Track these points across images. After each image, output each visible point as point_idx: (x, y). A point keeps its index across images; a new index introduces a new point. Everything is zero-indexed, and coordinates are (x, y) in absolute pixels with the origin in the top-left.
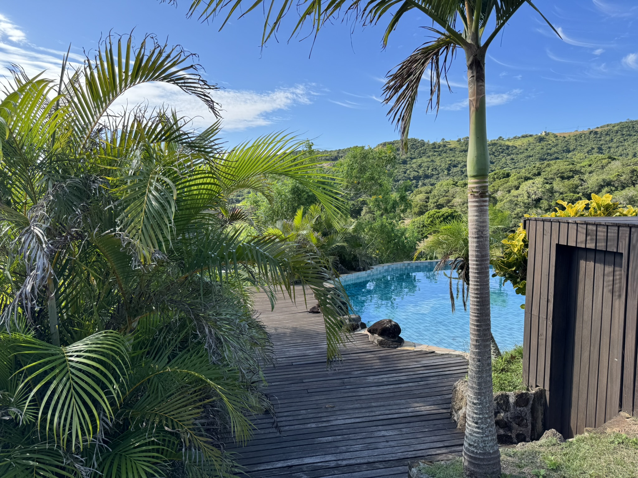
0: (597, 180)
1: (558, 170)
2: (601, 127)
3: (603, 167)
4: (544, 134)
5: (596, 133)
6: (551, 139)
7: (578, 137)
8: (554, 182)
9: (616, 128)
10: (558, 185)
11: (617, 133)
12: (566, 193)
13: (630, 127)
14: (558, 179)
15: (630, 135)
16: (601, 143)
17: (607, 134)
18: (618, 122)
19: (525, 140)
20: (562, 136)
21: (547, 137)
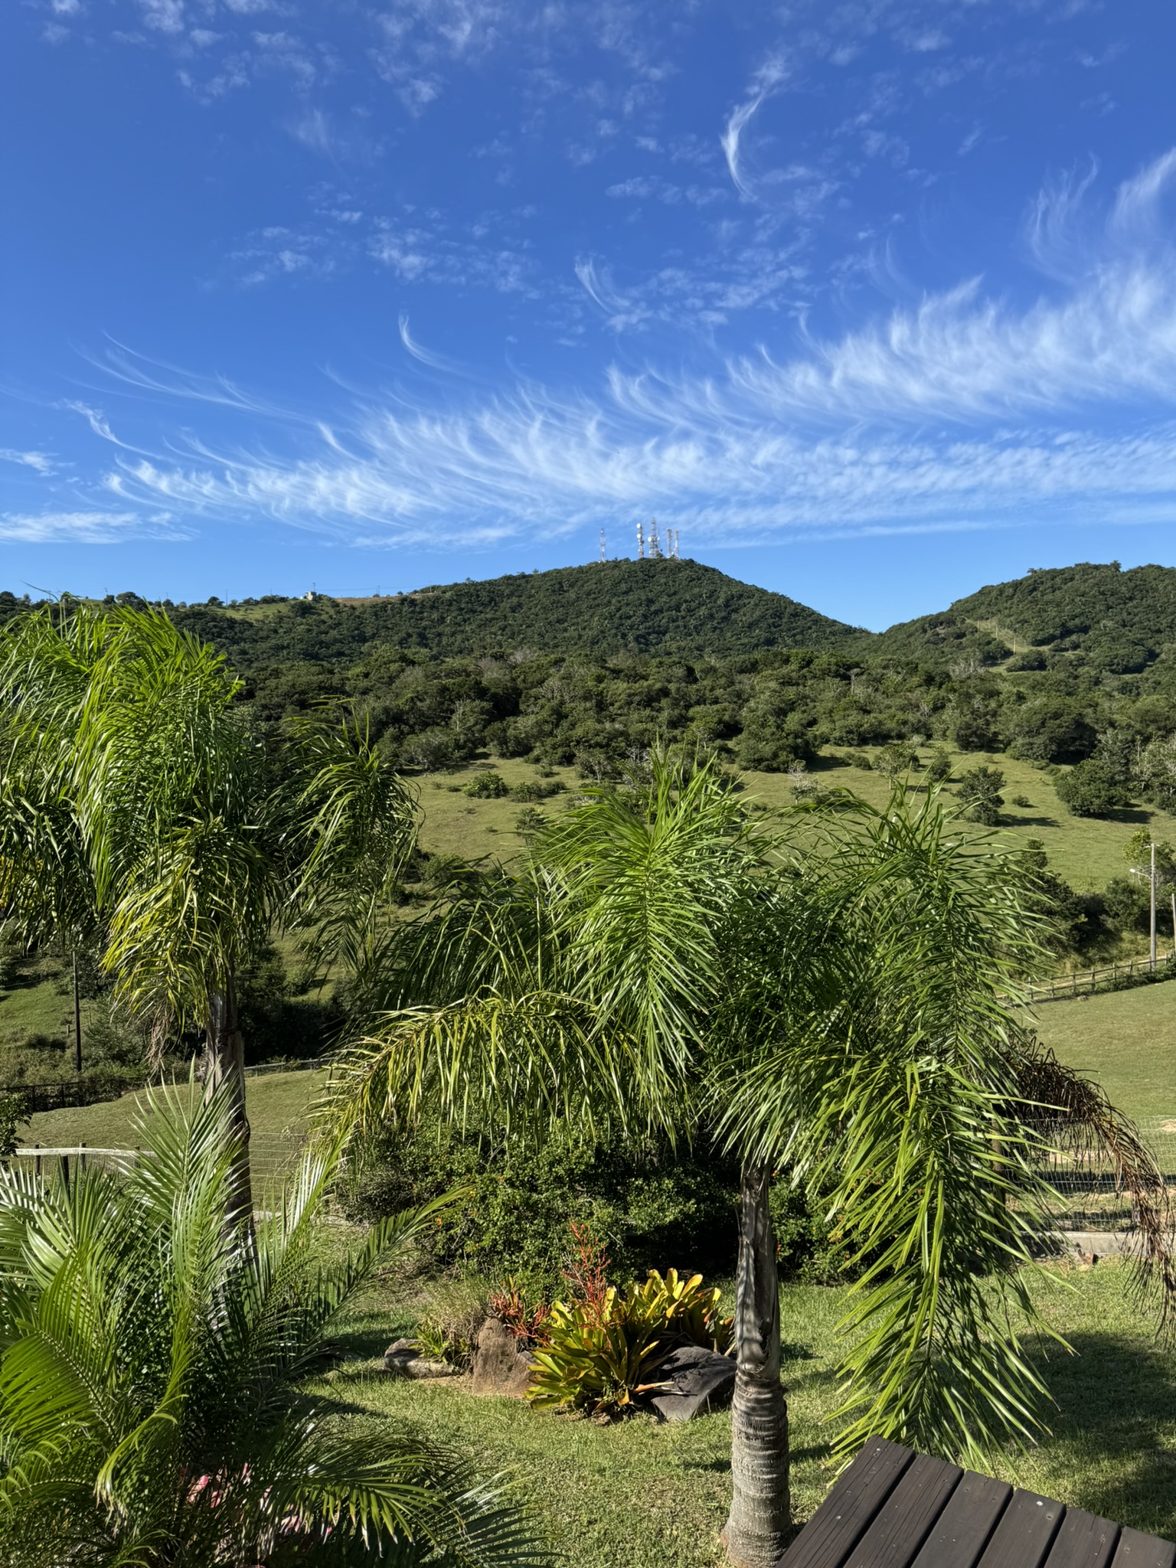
2: (423, 591)
4: (310, 597)
5: (413, 602)
6: (327, 609)
7: (381, 609)
9: (448, 595)
11: (450, 605)
13: (472, 595)
15: (474, 611)
16: (424, 623)
17: (432, 607)
18: (451, 583)
19: (271, 610)
20: (349, 604)
21: (319, 606)
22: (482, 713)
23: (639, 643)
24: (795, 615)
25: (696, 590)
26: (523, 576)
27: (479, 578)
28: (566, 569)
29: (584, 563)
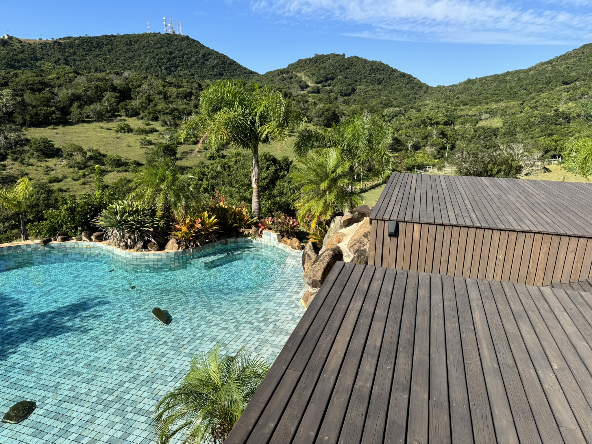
0: (67, 94)
1: (27, 81)
2: (64, 39)
3: (71, 81)
4: (6, 37)
5: (60, 44)
6: (16, 44)
7: (44, 45)
8: (25, 94)
9: (77, 41)
10: (28, 97)
11: (78, 46)
12: (39, 106)
13: (89, 43)
14: (28, 91)
15: (91, 50)
16: (66, 54)
17: (70, 47)
18: (78, 36)
20: (27, 42)
21: (11, 42)
22: (116, 98)
23: (167, 71)
24: (230, 64)
25: (190, 50)
26: (113, 36)
27: (92, 35)
28: (132, 35)
29: (141, 33)
